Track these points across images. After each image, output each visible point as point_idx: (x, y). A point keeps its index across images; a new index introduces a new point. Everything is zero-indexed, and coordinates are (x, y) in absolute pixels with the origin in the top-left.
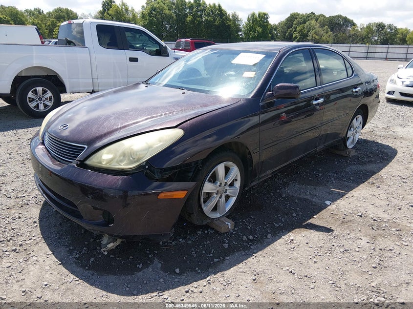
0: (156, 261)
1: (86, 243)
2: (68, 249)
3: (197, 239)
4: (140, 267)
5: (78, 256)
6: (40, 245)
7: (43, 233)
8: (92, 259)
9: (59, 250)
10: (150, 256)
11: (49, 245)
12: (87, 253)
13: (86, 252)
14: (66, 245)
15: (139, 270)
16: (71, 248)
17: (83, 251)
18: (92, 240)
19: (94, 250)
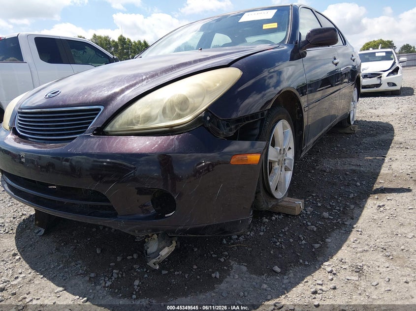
0: (234, 265)
1: (112, 264)
2: (87, 278)
3: (268, 228)
4: (218, 276)
5: (108, 284)
6: (37, 282)
7: (34, 266)
8: (137, 282)
9: (73, 282)
10: (222, 260)
11: (52, 280)
12: (122, 277)
13: (120, 276)
14: (81, 274)
15: (220, 281)
16: (92, 275)
17: (115, 276)
18: (119, 259)
19: (129, 270)
